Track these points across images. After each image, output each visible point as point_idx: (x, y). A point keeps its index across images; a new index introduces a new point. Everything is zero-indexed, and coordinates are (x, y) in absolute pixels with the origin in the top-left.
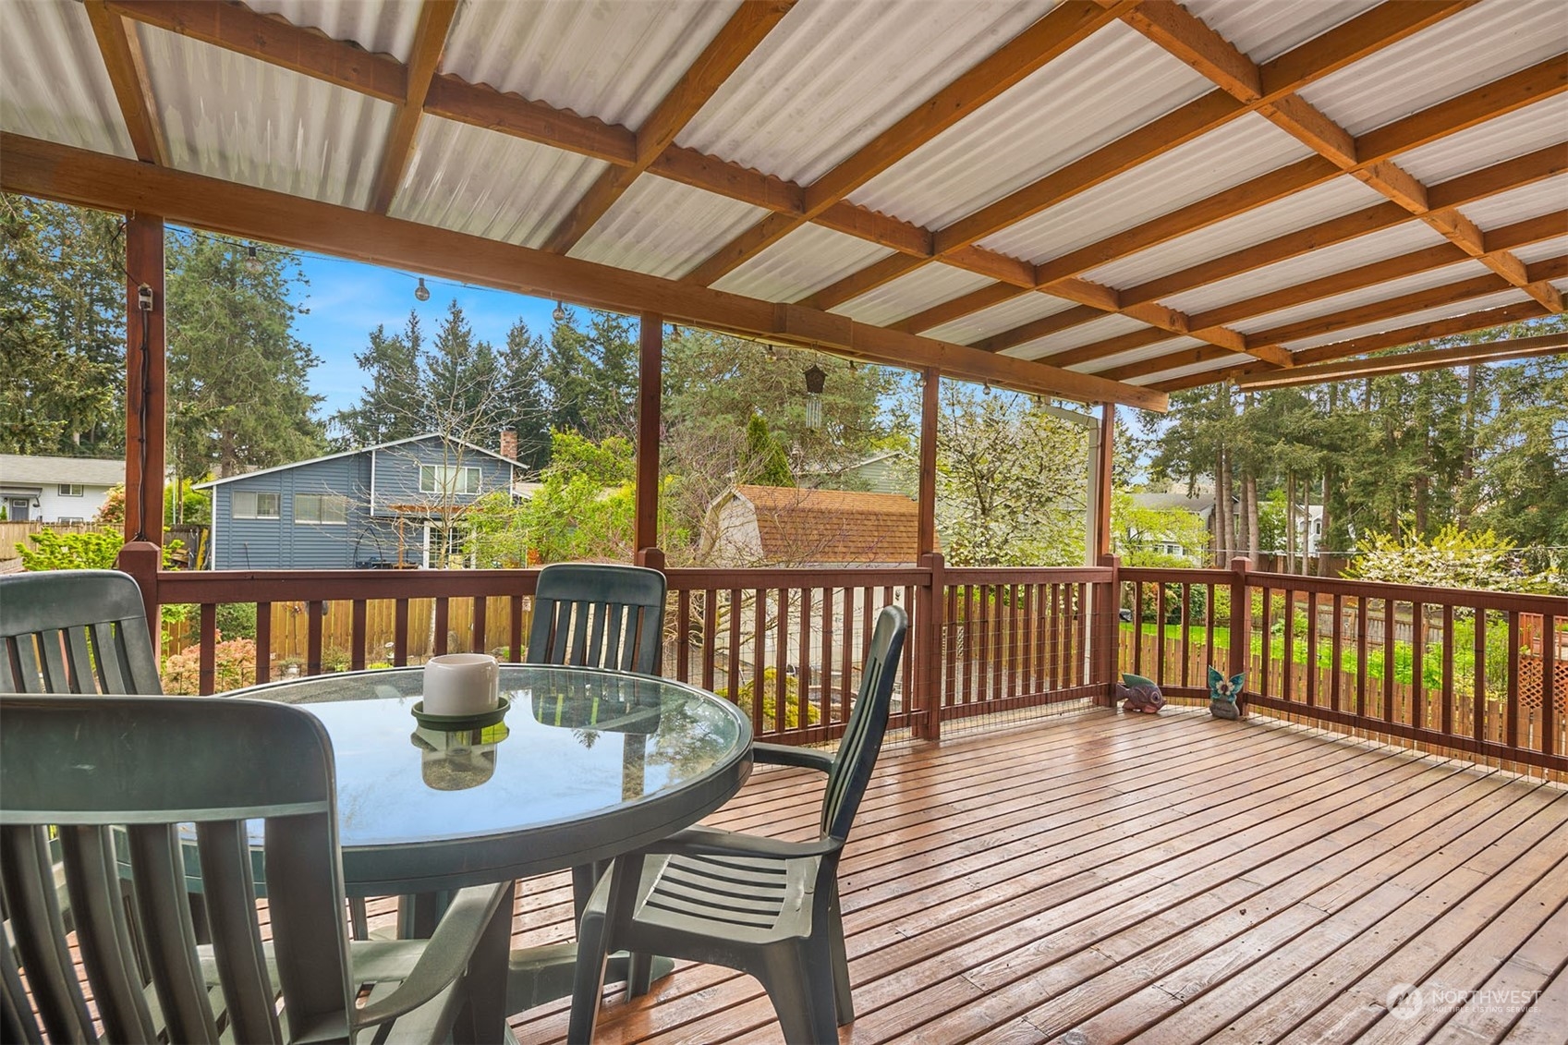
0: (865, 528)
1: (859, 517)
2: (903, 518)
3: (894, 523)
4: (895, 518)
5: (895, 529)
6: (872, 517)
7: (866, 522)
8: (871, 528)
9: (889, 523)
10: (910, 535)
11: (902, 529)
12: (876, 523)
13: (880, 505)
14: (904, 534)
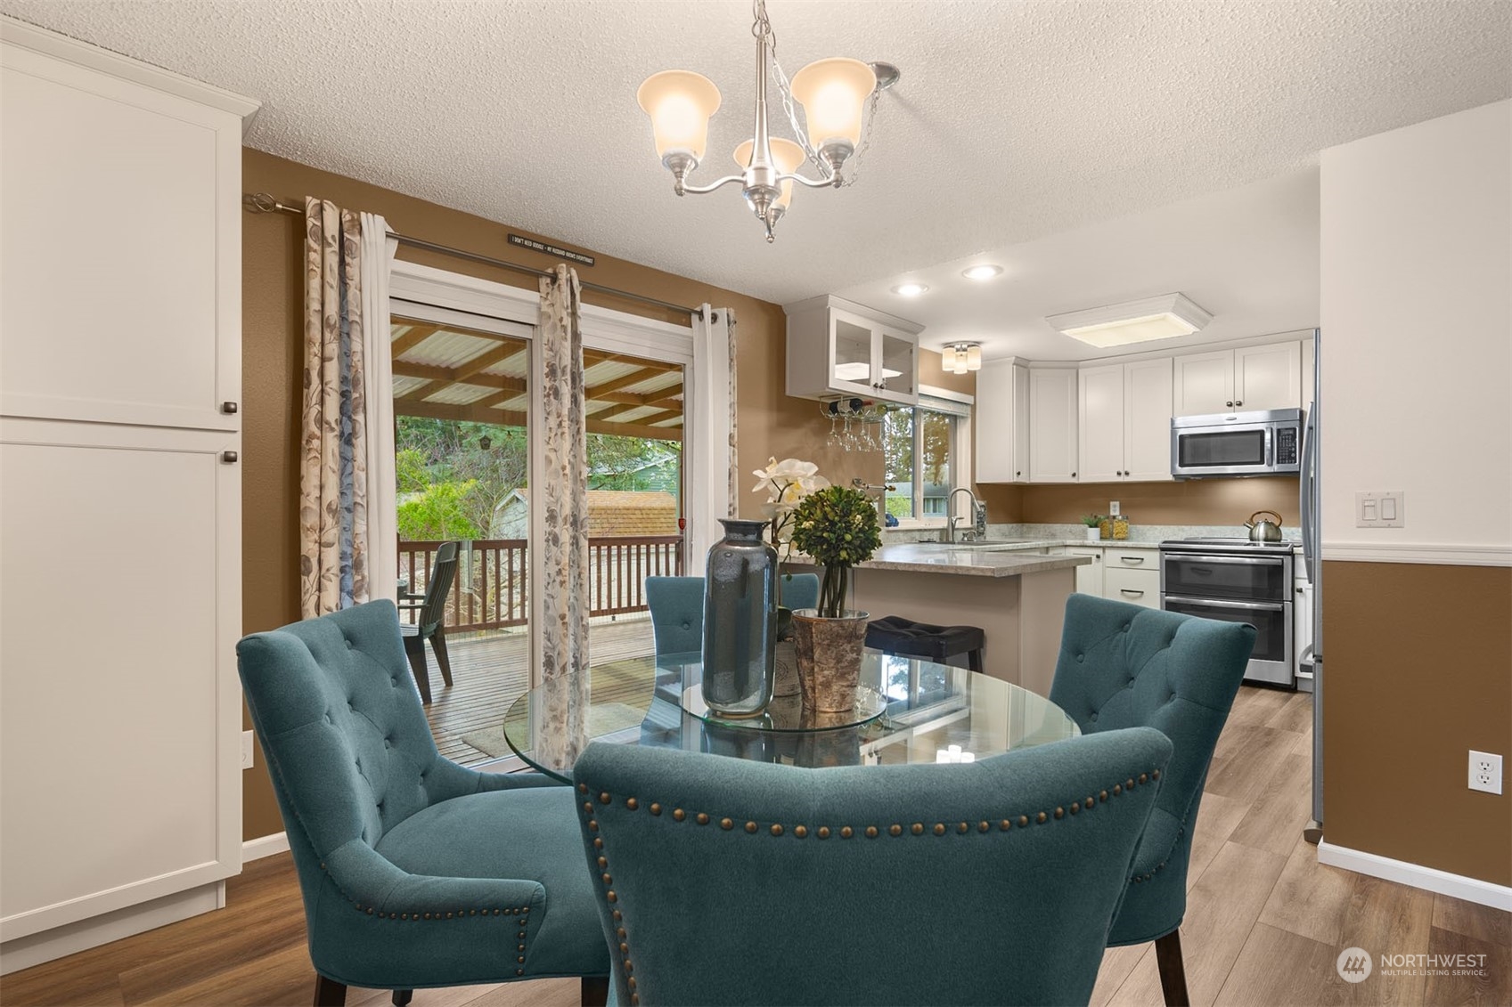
0: (631, 521)
1: (625, 512)
2: (664, 512)
3: (655, 516)
4: (656, 512)
5: (657, 521)
6: (637, 512)
7: (632, 516)
8: (636, 521)
9: (651, 516)
10: (670, 525)
11: (663, 520)
12: (641, 517)
13: (644, 502)
14: (665, 525)
